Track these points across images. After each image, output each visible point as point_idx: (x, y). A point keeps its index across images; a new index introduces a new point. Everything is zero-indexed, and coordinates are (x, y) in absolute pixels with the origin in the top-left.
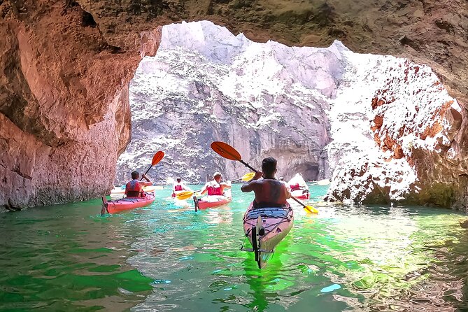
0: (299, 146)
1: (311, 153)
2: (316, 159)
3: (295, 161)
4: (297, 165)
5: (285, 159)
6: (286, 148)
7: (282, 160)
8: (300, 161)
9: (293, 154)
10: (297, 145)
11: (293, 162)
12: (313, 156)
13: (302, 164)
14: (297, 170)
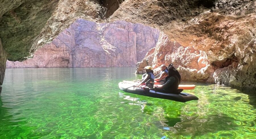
0: (57, 47)
1: (65, 51)
2: (68, 55)
3: (54, 56)
4: (56, 58)
5: (48, 54)
6: (49, 48)
7: (46, 55)
8: (58, 56)
9: (53, 51)
10: (56, 46)
11: (53, 56)
12: (66, 53)
13: (59, 58)
14: (56, 61)
